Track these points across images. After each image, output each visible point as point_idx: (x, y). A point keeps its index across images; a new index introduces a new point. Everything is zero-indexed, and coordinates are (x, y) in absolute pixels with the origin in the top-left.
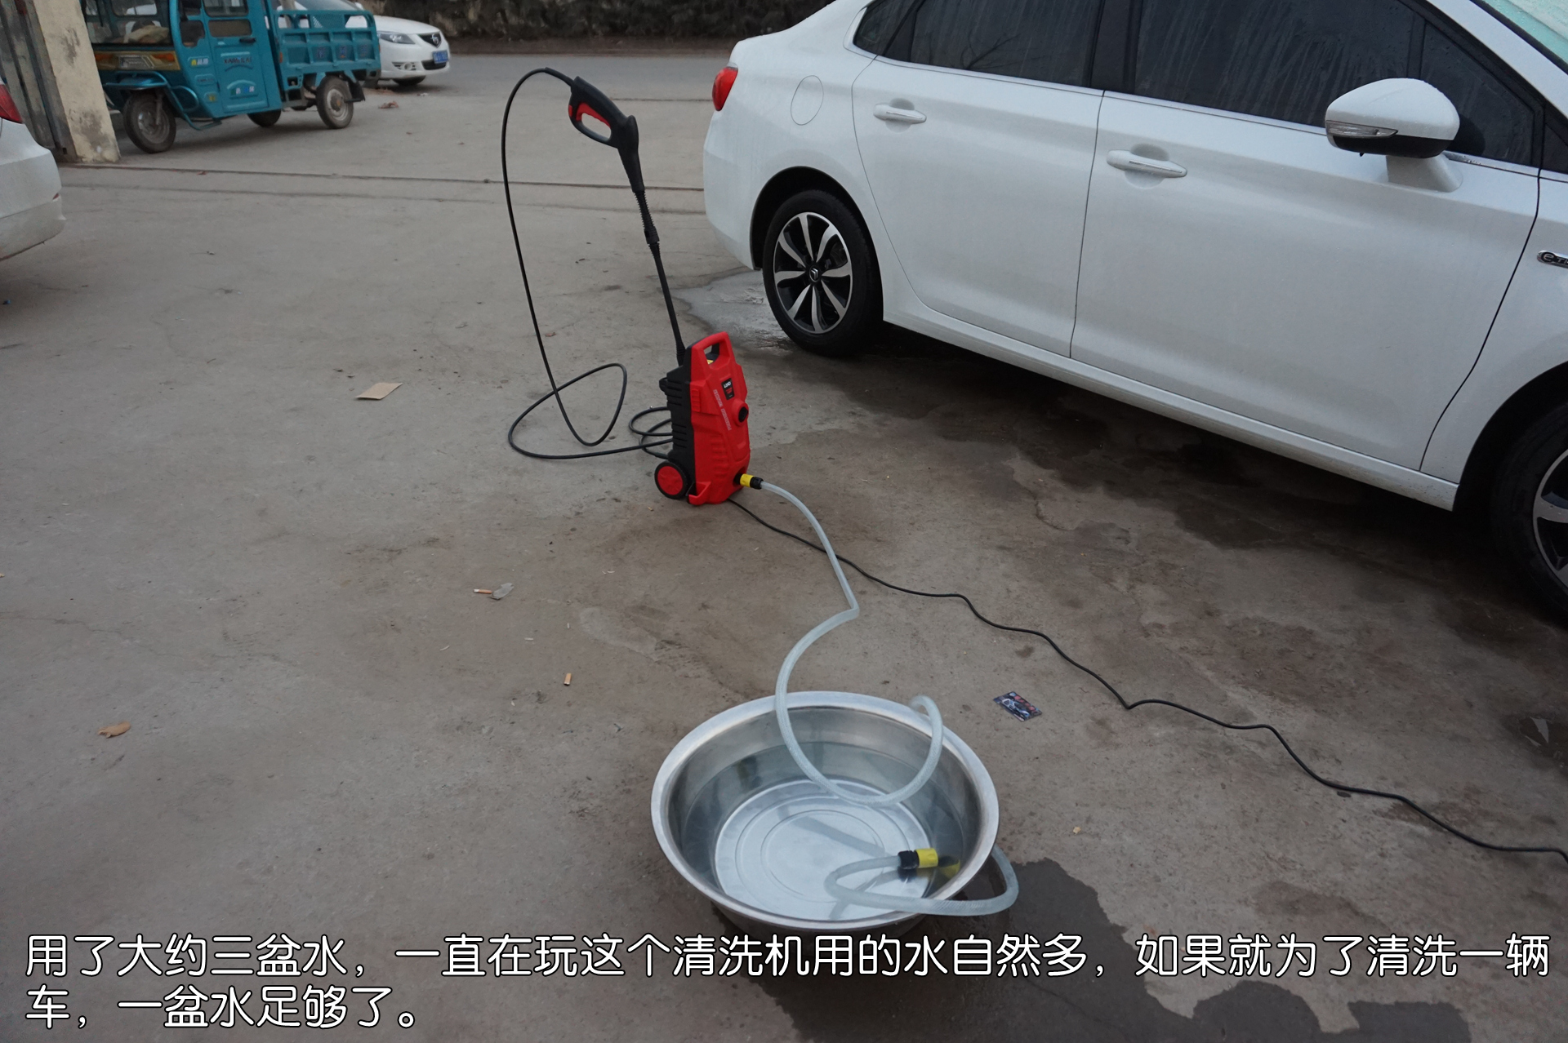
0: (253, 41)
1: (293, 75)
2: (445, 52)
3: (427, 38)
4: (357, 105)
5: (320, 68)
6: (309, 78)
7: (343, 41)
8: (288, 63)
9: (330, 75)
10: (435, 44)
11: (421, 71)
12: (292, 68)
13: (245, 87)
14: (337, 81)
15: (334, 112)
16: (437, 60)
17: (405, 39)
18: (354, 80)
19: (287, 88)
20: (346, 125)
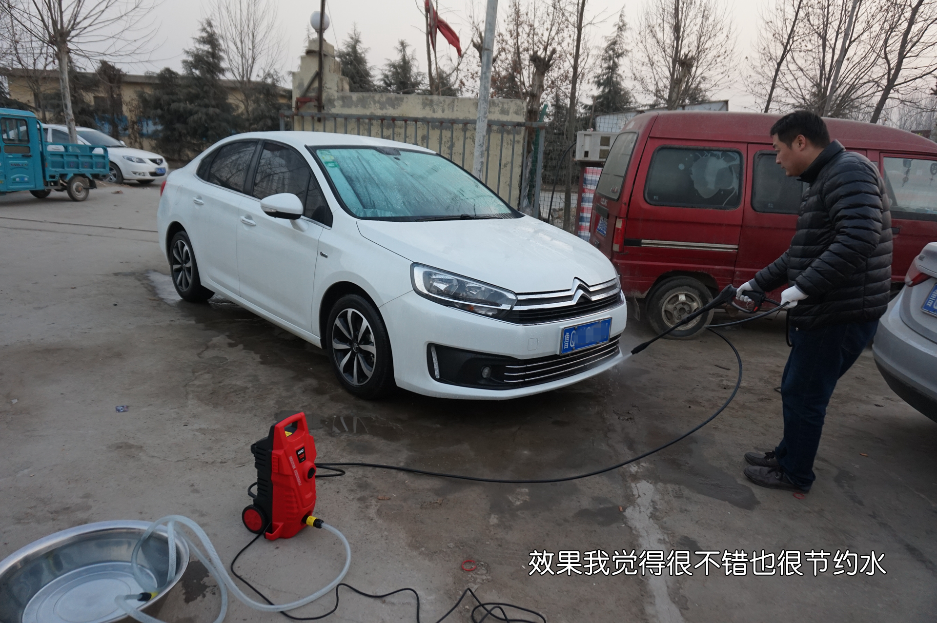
0: (31, 156)
1: (52, 174)
2: (164, 169)
3: (154, 161)
4: (91, 191)
5: (71, 172)
6: (63, 176)
7: (87, 160)
8: (50, 168)
9: (76, 175)
10: (158, 164)
11: (149, 177)
12: (51, 170)
13: (22, 178)
14: (81, 178)
15: (77, 193)
16: (158, 172)
17: (141, 161)
18: (91, 178)
19: (48, 179)
20: (84, 200)
